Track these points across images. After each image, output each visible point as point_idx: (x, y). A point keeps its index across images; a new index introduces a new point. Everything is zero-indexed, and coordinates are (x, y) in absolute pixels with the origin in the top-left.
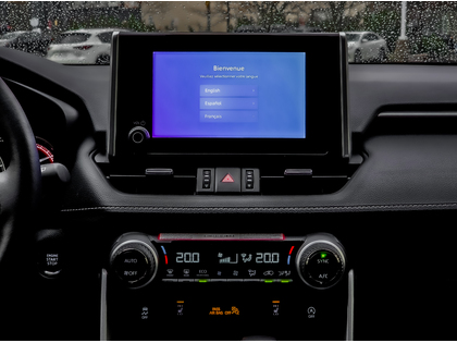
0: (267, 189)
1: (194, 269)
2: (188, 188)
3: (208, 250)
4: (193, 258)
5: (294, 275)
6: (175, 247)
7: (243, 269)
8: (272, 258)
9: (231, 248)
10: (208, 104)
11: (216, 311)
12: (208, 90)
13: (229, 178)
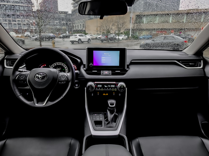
0: (113, 74)
1: (101, 88)
2: (99, 74)
3: (103, 85)
4: (101, 86)
5: (117, 89)
6: (97, 84)
7: (109, 88)
8: (113, 86)
9: (107, 84)
10: (102, 60)
11: (104, 94)
12: (103, 58)
13: (106, 72)
